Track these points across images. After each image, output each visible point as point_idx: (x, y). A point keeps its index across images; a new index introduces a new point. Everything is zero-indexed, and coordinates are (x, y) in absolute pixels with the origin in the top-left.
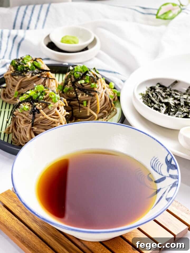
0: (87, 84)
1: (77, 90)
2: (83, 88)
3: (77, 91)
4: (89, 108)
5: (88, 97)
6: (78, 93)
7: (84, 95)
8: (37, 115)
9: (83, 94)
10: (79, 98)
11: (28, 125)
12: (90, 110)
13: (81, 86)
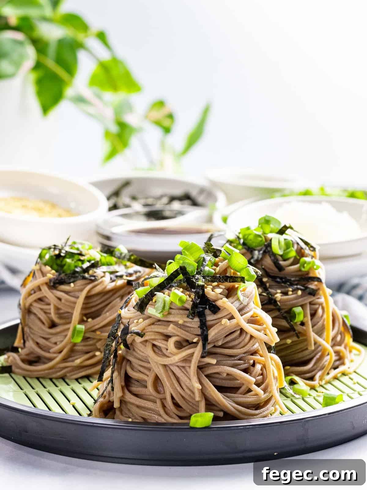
0: (291, 260)
1: (267, 282)
2: (281, 274)
3: (268, 285)
4: (311, 329)
5: (302, 296)
6: (271, 288)
7: (290, 293)
8: (210, 317)
9: (283, 290)
10: (279, 301)
11: (190, 351)
12: (313, 335)
13: (276, 270)
